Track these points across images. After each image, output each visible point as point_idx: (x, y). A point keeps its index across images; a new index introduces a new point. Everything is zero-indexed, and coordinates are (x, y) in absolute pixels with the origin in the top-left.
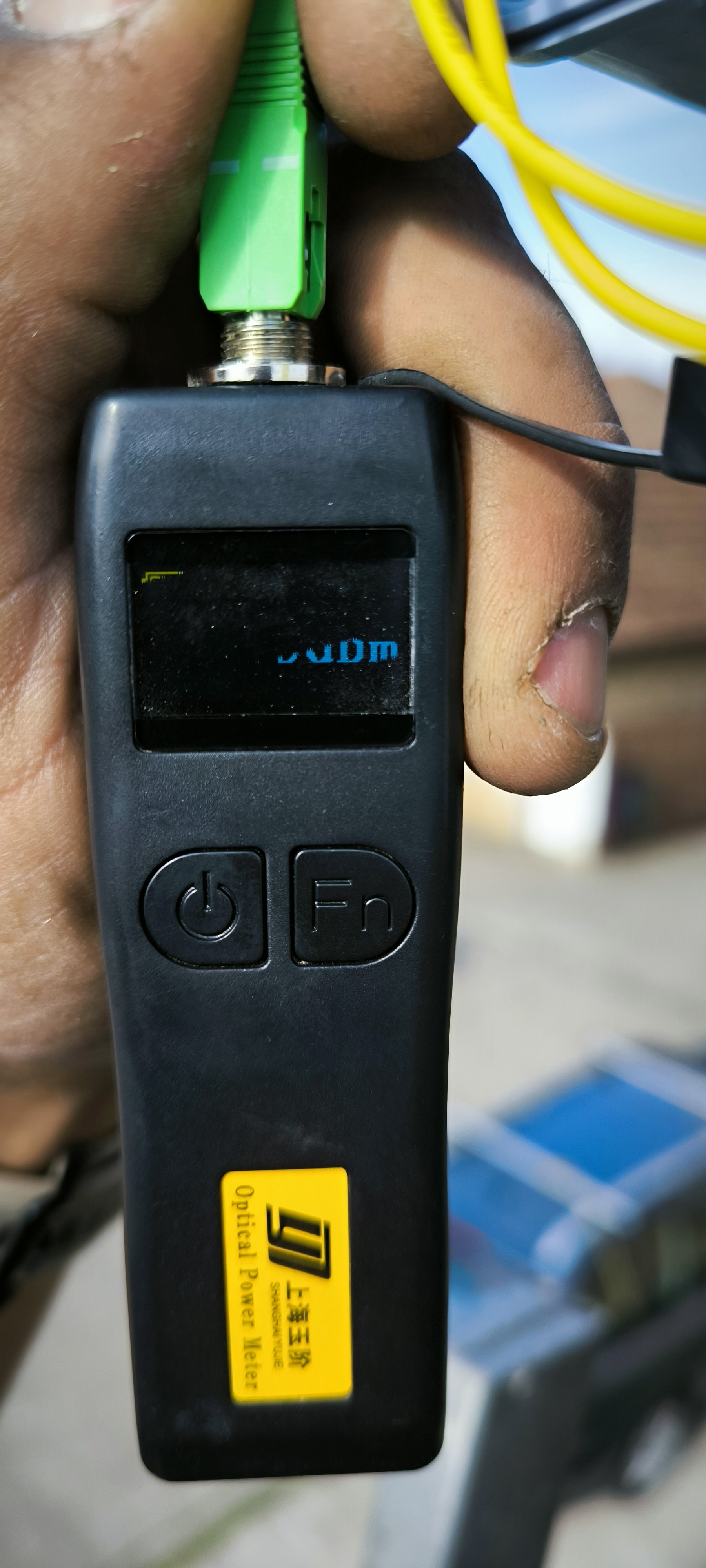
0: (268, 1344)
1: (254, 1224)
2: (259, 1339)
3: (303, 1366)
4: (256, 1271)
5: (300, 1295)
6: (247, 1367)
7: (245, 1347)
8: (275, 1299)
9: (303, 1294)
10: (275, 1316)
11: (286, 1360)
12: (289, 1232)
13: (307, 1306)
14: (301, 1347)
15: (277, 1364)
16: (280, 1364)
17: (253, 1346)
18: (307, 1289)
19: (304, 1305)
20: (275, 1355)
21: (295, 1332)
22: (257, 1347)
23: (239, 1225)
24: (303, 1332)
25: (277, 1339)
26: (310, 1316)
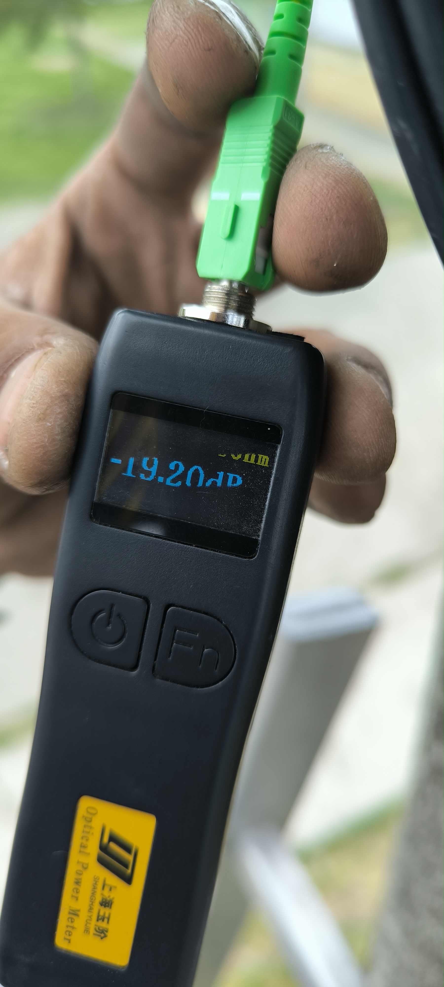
0: (84, 915)
1: (93, 834)
2: (79, 911)
3: (102, 938)
4: (87, 864)
5: (110, 890)
6: (67, 926)
7: (70, 913)
8: (94, 888)
9: (112, 890)
10: (92, 898)
11: (92, 931)
12: (114, 847)
13: (113, 898)
14: (103, 925)
15: (86, 932)
16: (88, 932)
17: (74, 913)
18: (115, 887)
19: (111, 897)
20: (86, 925)
21: (102, 914)
22: (77, 915)
23: (83, 832)
24: (107, 915)
25: (90, 915)
26: (113, 906)
